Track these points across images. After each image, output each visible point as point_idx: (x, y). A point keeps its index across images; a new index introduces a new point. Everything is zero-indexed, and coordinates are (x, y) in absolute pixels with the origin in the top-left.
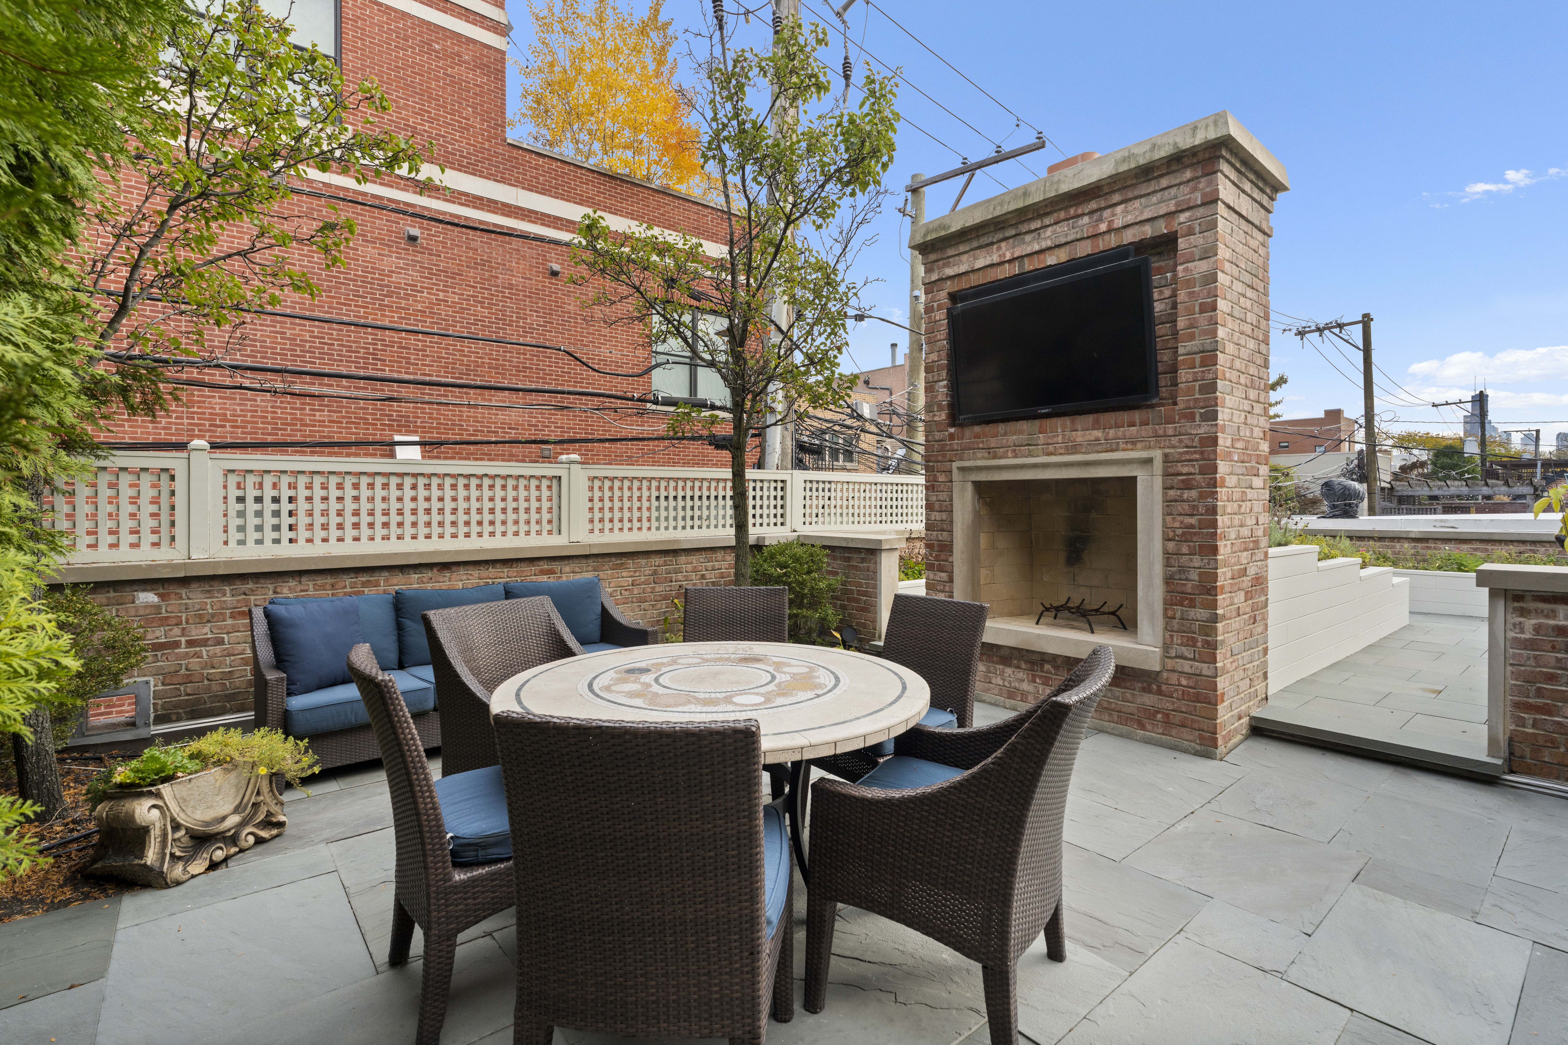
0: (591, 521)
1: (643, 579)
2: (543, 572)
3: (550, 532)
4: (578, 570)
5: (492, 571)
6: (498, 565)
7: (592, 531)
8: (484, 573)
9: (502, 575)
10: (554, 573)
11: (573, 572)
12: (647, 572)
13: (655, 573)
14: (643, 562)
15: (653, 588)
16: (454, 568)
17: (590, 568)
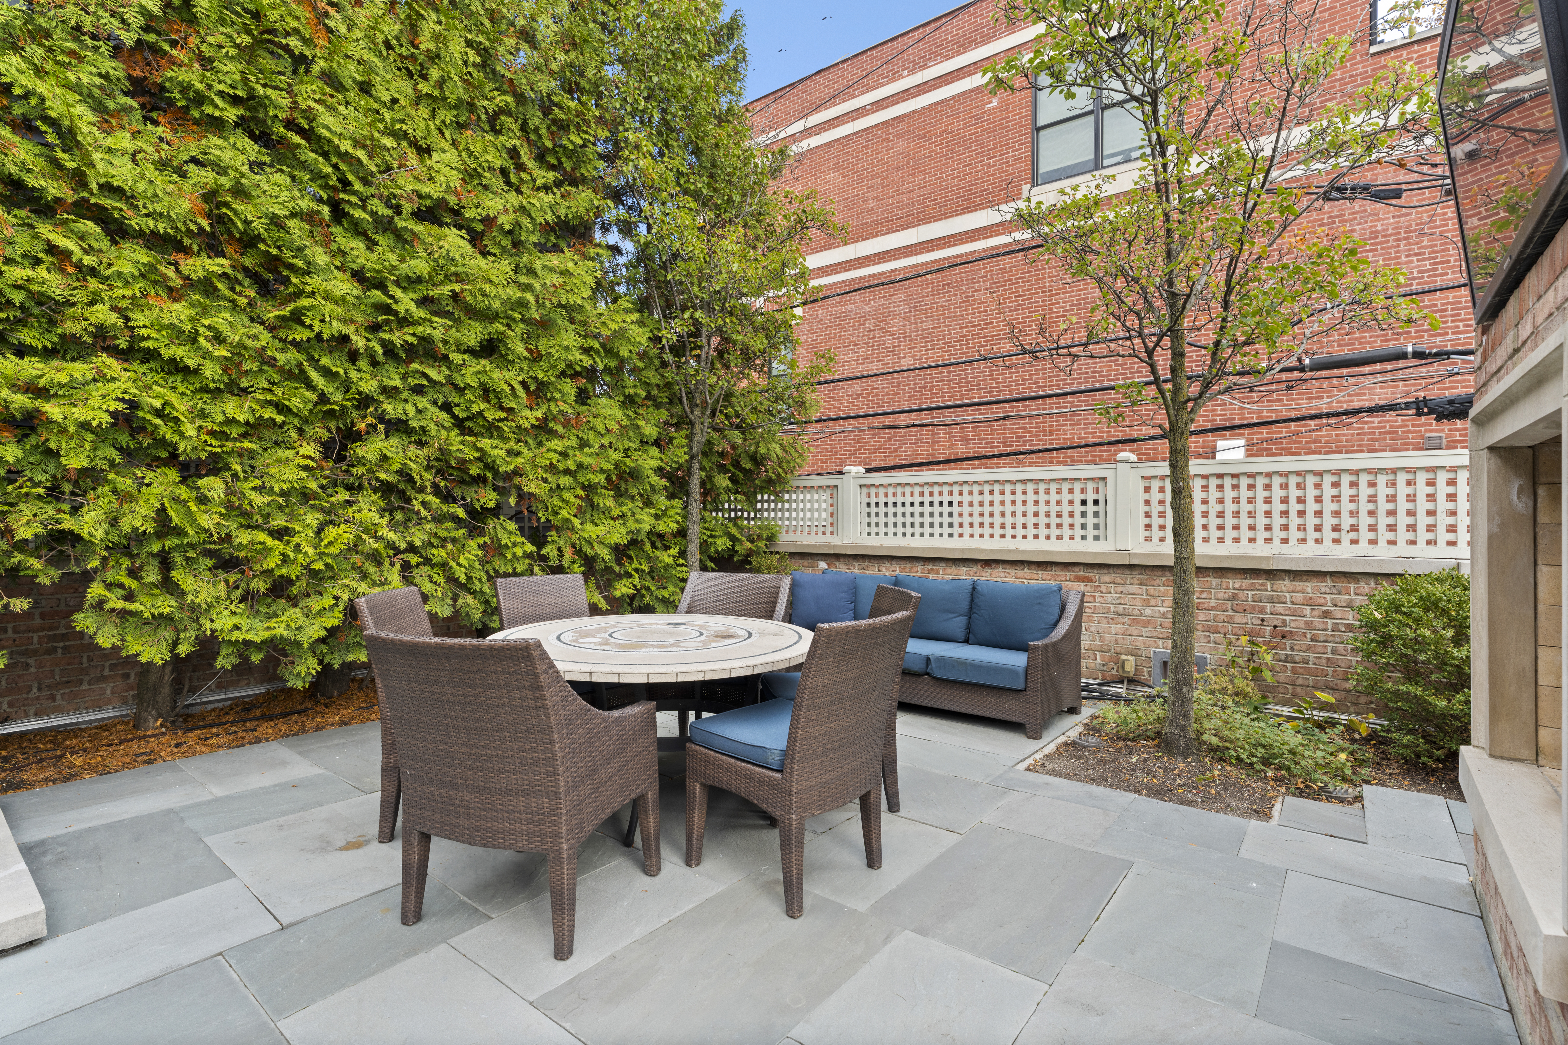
0: (1148, 527)
1: (1213, 603)
2: (1078, 579)
3: (1096, 538)
4: (1119, 581)
5: (1027, 572)
6: (1033, 567)
7: (1147, 539)
8: (1020, 573)
9: (1036, 577)
10: (1091, 581)
11: (1114, 583)
12: (1221, 596)
13: (1234, 597)
14: (1214, 581)
15: (1232, 617)
16: (994, 565)
17: (1136, 581)
